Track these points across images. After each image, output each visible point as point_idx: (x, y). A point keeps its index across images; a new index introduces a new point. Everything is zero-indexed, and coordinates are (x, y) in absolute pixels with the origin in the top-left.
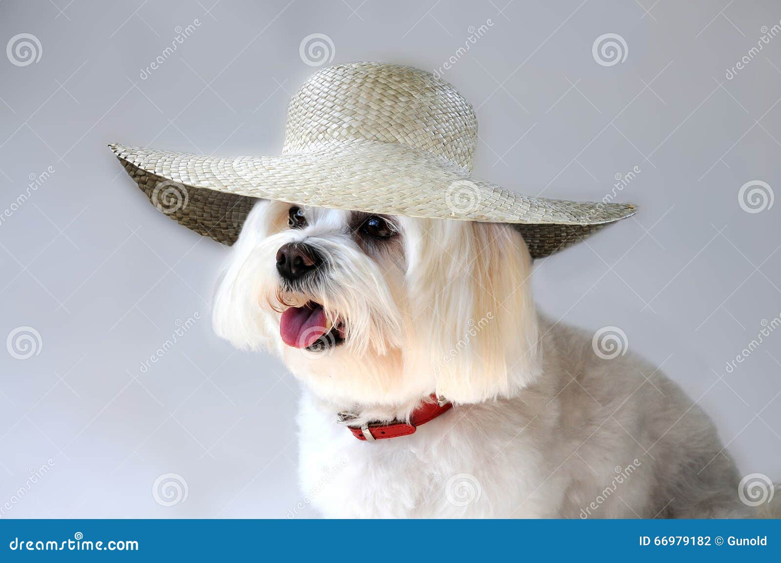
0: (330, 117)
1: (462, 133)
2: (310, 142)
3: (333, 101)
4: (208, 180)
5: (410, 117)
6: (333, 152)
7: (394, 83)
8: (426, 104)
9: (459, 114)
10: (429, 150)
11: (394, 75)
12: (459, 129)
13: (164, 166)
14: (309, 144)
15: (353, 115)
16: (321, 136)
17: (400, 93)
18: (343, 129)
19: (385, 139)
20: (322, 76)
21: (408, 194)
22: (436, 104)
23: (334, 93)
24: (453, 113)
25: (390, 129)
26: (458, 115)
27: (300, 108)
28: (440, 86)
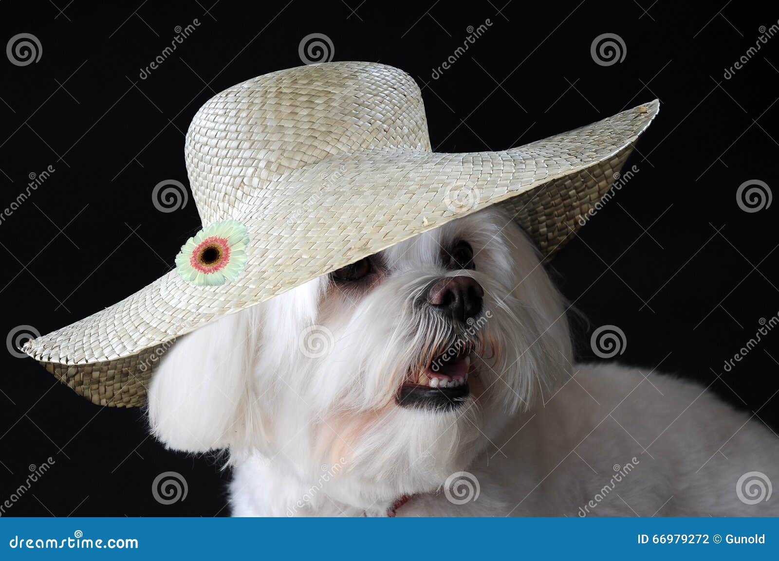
0: (240, 161)
1: (403, 108)
2: (230, 209)
3: (237, 139)
4: (144, 336)
5: (334, 118)
6: (261, 208)
7: (303, 87)
8: (349, 95)
9: (394, 88)
10: (370, 147)
11: (300, 79)
12: (399, 105)
13: (92, 346)
14: (230, 213)
15: (266, 146)
16: (240, 193)
17: (313, 96)
18: (262, 169)
19: (314, 159)
20: (211, 112)
21: (364, 220)
22: (362, 90)
23: (233, 128)
24: (386, 90)
25: (316, 143)
26: (393, 90)
27: (201, 164)
28: (361, 70)
